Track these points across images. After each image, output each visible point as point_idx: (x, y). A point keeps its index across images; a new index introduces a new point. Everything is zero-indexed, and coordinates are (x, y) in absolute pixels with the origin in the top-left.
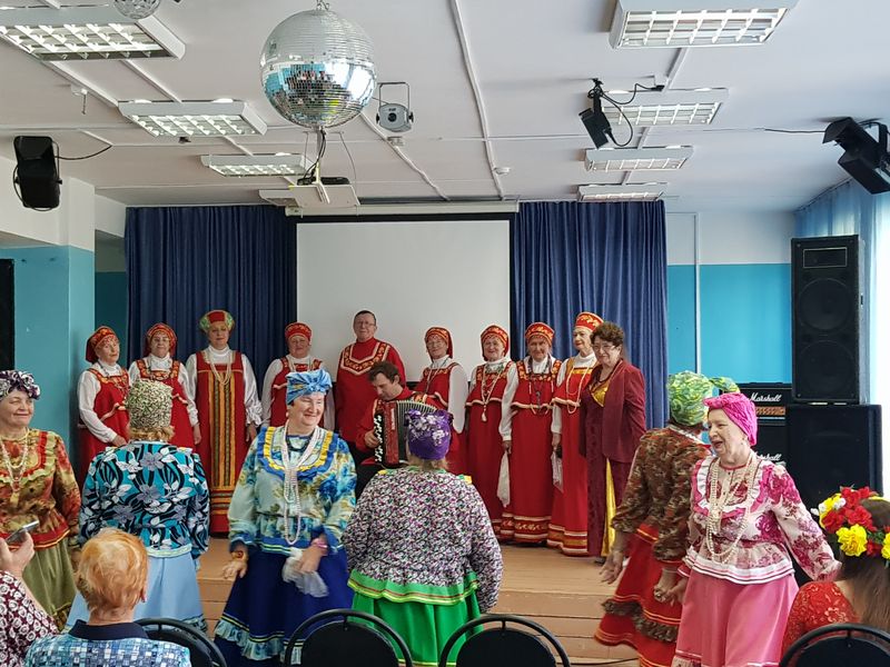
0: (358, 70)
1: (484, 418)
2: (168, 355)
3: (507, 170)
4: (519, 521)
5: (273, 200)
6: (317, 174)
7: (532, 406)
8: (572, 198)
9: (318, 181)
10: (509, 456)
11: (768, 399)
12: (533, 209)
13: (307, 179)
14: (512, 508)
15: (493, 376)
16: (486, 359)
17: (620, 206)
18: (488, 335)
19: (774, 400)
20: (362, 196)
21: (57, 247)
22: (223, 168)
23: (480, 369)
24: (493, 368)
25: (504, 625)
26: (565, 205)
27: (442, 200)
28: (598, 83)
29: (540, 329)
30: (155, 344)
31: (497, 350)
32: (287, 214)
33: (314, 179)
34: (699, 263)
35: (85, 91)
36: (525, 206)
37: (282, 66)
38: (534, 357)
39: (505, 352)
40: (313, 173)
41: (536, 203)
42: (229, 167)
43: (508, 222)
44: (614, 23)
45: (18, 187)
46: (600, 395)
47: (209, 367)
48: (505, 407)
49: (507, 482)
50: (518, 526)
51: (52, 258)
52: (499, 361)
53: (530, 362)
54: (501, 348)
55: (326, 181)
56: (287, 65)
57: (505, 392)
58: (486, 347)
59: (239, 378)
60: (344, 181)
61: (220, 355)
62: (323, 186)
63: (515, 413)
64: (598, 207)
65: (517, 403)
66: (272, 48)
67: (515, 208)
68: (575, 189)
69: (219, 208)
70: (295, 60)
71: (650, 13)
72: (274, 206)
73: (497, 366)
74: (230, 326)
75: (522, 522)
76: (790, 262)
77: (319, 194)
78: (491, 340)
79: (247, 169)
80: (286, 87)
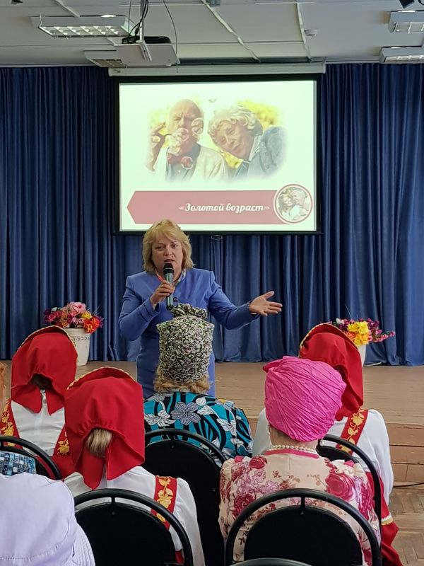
5: (97, 61)
6: (140, 33)
9: (142, 40)
12: (338, 70)
13: (132, 38)
22: (52, 29)
26: (368, 67)
27: (254, 62)
32: (110, 74)
33: (138, 38)
36: (331, 68)
40: (136, 32)
41: (341, 65)
42: (58, 28)
43: (315, 81)
55: (149, 40)
60: (166, 40)
62: (146, 45)
64: (399, 68)
67: (322, 70)
68: (379, 52)
72: (98, 67)
77: (142, 52)
79: (74, 30)
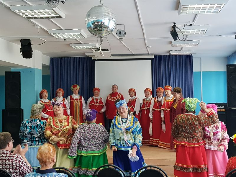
0: (111, 21)
1: (146, 113)
2: (62, 97)
3: (151, 47)
4: (154, 140)
5: (89, 55)
6: (100, 49)
7: (158, 109)
8: (168, 54)
9: (101, 50)
10: (152, 123)
11: (221, 107)
12: (158, 57)
13: (98, 50)
14: (152, 137)
15: (148, 101)
16: (146, 97)
17: (181, 56)
18: (146, 91)
19: (222, 107)
20: (112, 54)
21: (32, 68)
22: (75, 47)
23: (144, 100)
24: (148, 99)
25: (151, 168)
26: (166, 56)
27: (133, 55)
28: (175, 24)
29: (160, 89)
30: (58, 94)
31: (149, 95)
32: (92, 59)
33: (100, 50)
34: (202, 71)
35: (39, 27)
36: (155, 56)
37: (91, 20)
38: (158, 96)
39: (151, 95)
40: (99, 48)
41: (158, 56)
42: (77, 47)
43: (151, 60)
44: (179, 8)
45: (21, 53)
46: (175, 106)
47: (73, 99)
48: (151, 110)
49: (152, 129)
50: (154, 141)
51: (31, 71)
52: (149, 98)
53: (158, 98)
54: (150, 94)
55: (103, 50)
56: (93, 20)
57: (151, 106)
58: (146, 94)
59: (81, 102)
60: (107, 50)
61: (76, 96)
62: (102, 52)
63: (153, 111)
64: (175, 56)
65: (154, 109)
66: (88, 15)
67: (153, 57)
68: (169, 52)
69: (74, 57)
70: (94, 18)
71: (189, 5)
72: (89, 57)
73: (149, 99)
74: (78, 89)
75: (155, 140)
76: (226, 71)
77: (101, 54)
78: (147, 92)
79: (82, 47)
80: (92, 26)
